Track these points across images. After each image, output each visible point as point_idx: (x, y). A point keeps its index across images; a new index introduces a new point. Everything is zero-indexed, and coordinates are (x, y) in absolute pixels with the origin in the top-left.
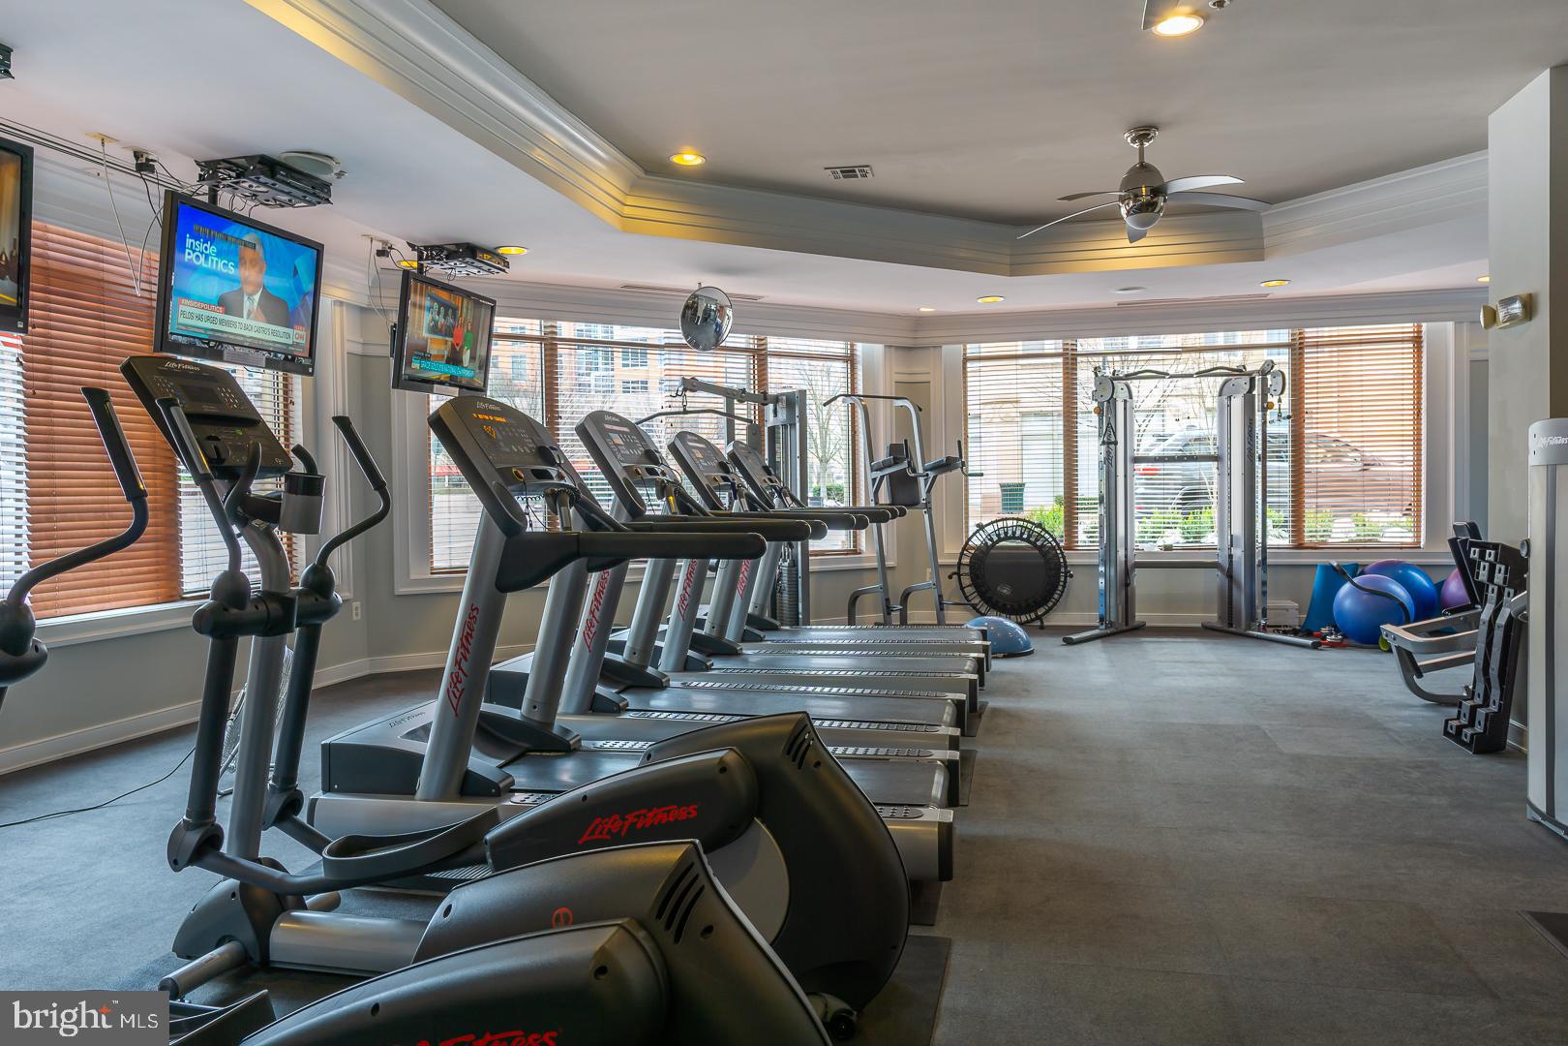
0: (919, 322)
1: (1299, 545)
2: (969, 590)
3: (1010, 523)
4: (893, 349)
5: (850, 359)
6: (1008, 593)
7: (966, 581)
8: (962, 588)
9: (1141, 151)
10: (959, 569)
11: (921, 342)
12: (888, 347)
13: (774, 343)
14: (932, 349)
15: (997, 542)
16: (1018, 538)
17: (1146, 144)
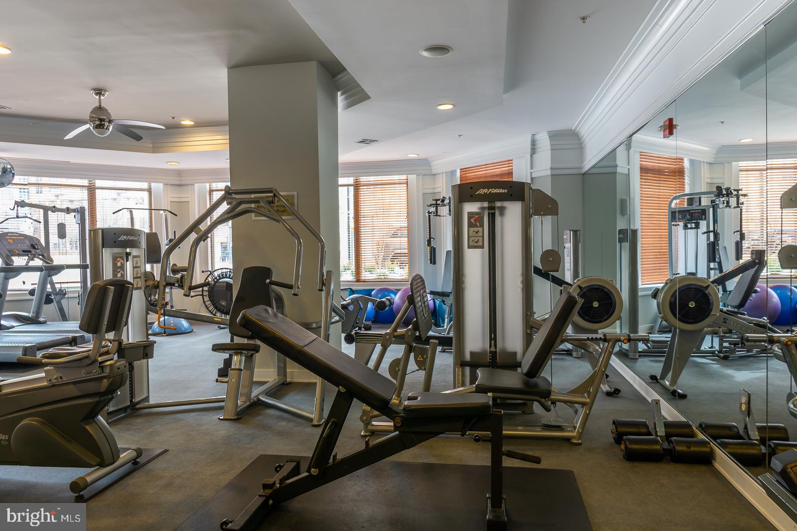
0: (179, 173)
1: (358, 280)
2: (208, 303)
3: (224, 271)
4: (169, 186)
5: (149, 191)
6: (225, 304)
7: (207, 299)
8: (204, 302)
9: (100, 100)
10: (203, 293)
11: (183, 183)
12: (166, 184)
13: (99, 183)
14: (190, 186)
15: (219, 279)
16: (227, 278)
17: (102, 97)
